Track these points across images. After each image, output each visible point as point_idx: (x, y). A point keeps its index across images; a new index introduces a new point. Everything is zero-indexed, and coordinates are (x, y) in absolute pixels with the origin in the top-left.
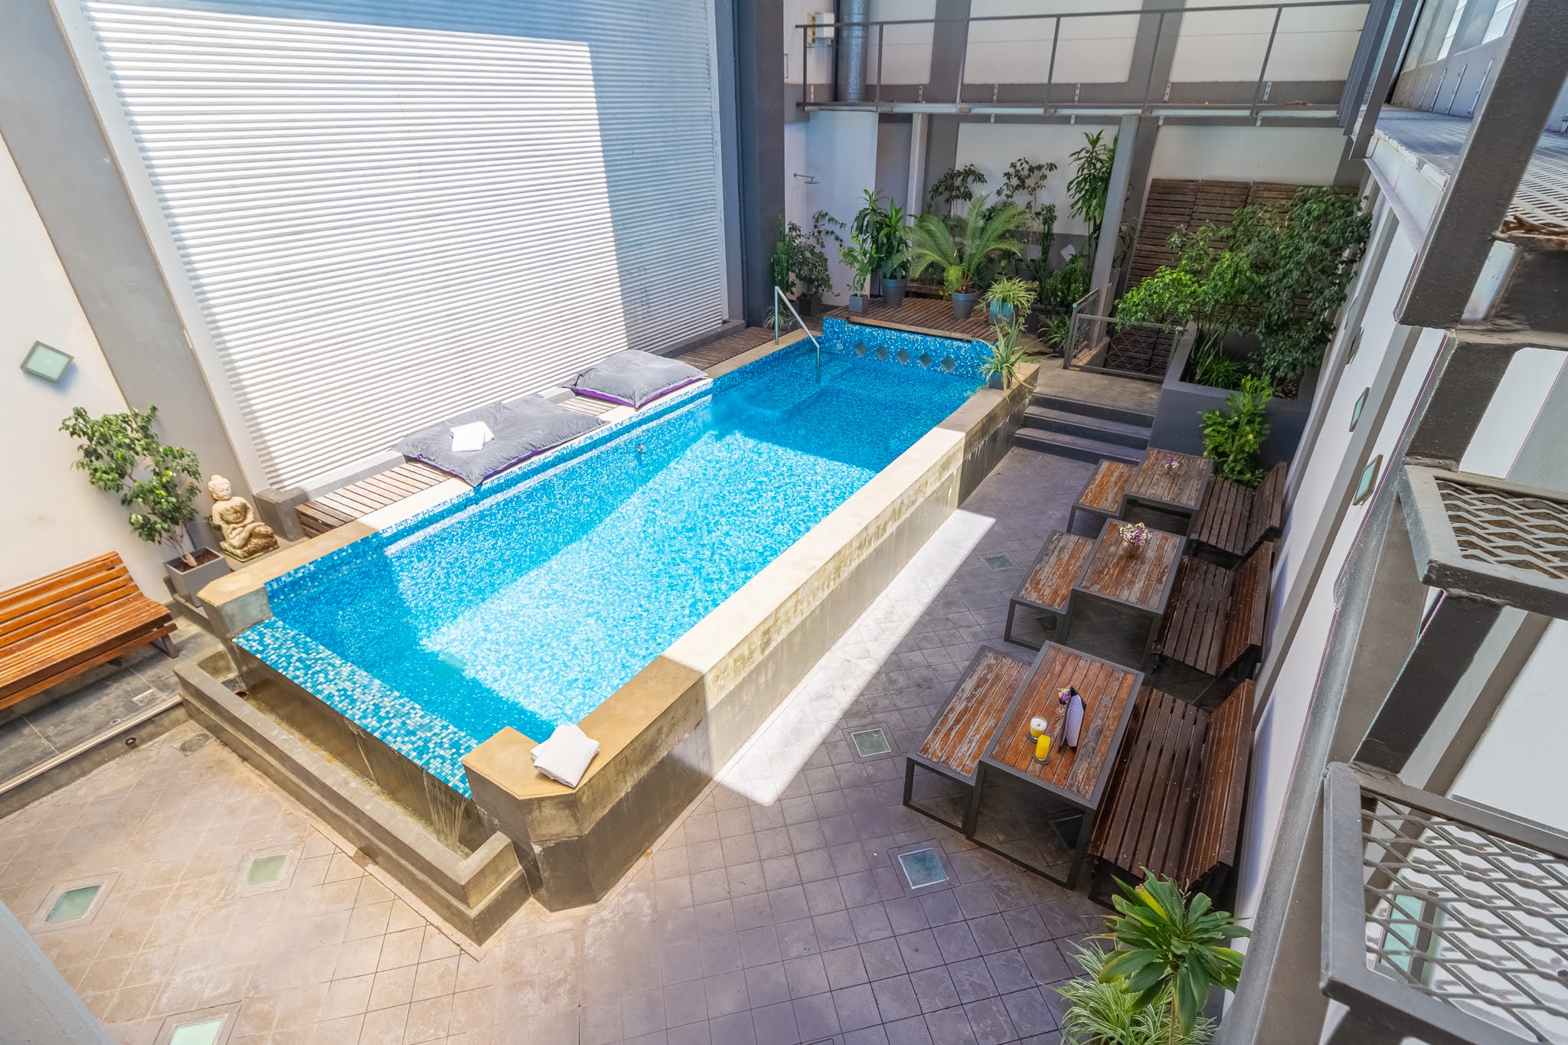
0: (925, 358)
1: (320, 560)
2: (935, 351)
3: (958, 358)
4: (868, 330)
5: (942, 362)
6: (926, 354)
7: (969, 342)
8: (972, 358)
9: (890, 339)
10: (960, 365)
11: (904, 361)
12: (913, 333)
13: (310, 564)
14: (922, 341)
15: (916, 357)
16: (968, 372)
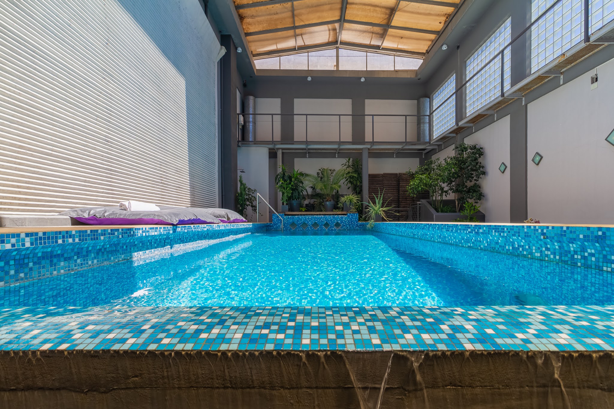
0: (327, 225)
1: (41, 234)
2: (331, 221)
3: (342, 222)
4: (296, 216)
5: (335, 225)
6: (326, 223)
7: (345, 215)
8: (348, 221)
9: (308, 218)
10: (343, 225)
11: (316, 228)
12: (317, 215)
13: (27, 235)
14: (324, 217)
15: (322, 225)
16: (347, 228)
